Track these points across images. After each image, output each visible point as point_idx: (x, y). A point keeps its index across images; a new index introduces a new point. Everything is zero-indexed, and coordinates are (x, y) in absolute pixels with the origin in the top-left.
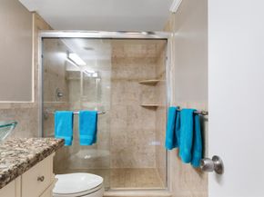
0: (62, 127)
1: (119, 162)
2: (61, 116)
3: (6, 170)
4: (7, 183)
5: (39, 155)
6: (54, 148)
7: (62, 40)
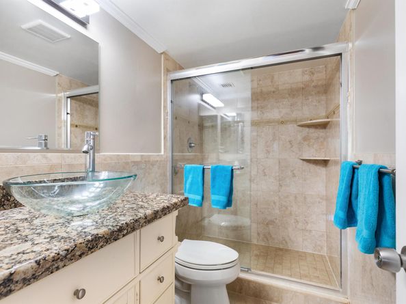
0: (192, 184)
1: (267, 237)
2: (191, 170)
3: (124, 222)
4: (124, 235)
5: (157, 212)
6: (175, 206)
7: (195, 80)
